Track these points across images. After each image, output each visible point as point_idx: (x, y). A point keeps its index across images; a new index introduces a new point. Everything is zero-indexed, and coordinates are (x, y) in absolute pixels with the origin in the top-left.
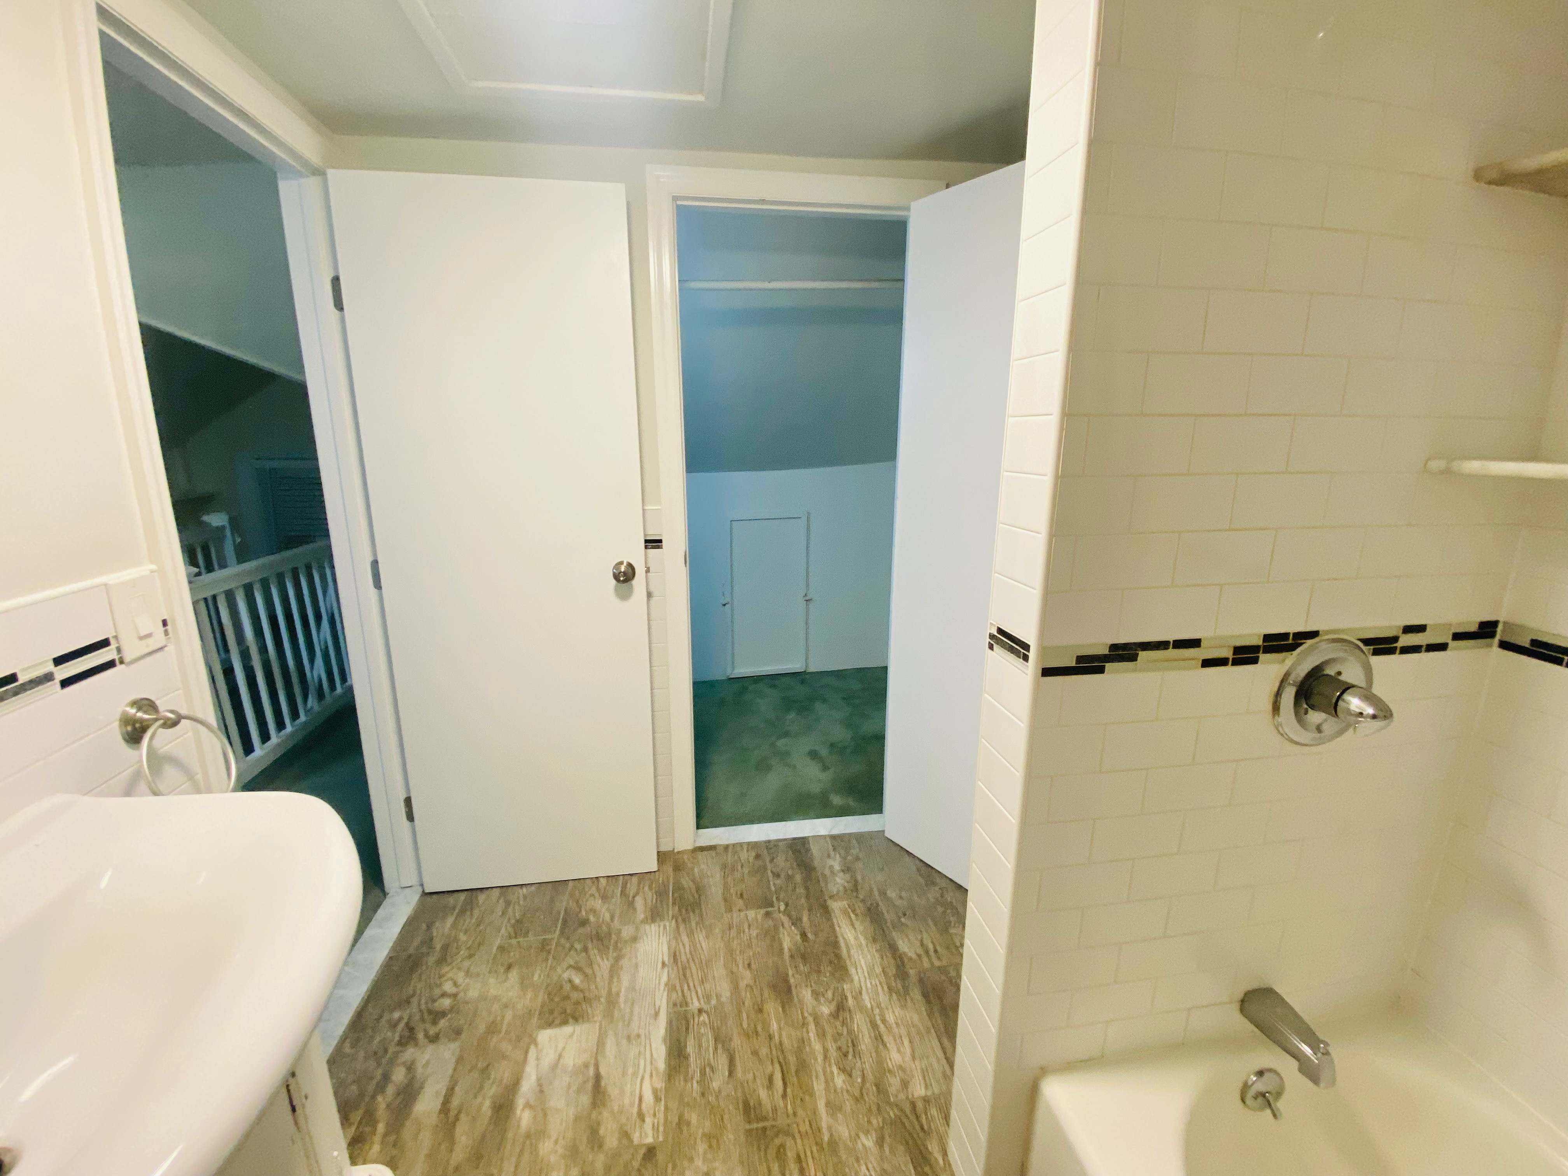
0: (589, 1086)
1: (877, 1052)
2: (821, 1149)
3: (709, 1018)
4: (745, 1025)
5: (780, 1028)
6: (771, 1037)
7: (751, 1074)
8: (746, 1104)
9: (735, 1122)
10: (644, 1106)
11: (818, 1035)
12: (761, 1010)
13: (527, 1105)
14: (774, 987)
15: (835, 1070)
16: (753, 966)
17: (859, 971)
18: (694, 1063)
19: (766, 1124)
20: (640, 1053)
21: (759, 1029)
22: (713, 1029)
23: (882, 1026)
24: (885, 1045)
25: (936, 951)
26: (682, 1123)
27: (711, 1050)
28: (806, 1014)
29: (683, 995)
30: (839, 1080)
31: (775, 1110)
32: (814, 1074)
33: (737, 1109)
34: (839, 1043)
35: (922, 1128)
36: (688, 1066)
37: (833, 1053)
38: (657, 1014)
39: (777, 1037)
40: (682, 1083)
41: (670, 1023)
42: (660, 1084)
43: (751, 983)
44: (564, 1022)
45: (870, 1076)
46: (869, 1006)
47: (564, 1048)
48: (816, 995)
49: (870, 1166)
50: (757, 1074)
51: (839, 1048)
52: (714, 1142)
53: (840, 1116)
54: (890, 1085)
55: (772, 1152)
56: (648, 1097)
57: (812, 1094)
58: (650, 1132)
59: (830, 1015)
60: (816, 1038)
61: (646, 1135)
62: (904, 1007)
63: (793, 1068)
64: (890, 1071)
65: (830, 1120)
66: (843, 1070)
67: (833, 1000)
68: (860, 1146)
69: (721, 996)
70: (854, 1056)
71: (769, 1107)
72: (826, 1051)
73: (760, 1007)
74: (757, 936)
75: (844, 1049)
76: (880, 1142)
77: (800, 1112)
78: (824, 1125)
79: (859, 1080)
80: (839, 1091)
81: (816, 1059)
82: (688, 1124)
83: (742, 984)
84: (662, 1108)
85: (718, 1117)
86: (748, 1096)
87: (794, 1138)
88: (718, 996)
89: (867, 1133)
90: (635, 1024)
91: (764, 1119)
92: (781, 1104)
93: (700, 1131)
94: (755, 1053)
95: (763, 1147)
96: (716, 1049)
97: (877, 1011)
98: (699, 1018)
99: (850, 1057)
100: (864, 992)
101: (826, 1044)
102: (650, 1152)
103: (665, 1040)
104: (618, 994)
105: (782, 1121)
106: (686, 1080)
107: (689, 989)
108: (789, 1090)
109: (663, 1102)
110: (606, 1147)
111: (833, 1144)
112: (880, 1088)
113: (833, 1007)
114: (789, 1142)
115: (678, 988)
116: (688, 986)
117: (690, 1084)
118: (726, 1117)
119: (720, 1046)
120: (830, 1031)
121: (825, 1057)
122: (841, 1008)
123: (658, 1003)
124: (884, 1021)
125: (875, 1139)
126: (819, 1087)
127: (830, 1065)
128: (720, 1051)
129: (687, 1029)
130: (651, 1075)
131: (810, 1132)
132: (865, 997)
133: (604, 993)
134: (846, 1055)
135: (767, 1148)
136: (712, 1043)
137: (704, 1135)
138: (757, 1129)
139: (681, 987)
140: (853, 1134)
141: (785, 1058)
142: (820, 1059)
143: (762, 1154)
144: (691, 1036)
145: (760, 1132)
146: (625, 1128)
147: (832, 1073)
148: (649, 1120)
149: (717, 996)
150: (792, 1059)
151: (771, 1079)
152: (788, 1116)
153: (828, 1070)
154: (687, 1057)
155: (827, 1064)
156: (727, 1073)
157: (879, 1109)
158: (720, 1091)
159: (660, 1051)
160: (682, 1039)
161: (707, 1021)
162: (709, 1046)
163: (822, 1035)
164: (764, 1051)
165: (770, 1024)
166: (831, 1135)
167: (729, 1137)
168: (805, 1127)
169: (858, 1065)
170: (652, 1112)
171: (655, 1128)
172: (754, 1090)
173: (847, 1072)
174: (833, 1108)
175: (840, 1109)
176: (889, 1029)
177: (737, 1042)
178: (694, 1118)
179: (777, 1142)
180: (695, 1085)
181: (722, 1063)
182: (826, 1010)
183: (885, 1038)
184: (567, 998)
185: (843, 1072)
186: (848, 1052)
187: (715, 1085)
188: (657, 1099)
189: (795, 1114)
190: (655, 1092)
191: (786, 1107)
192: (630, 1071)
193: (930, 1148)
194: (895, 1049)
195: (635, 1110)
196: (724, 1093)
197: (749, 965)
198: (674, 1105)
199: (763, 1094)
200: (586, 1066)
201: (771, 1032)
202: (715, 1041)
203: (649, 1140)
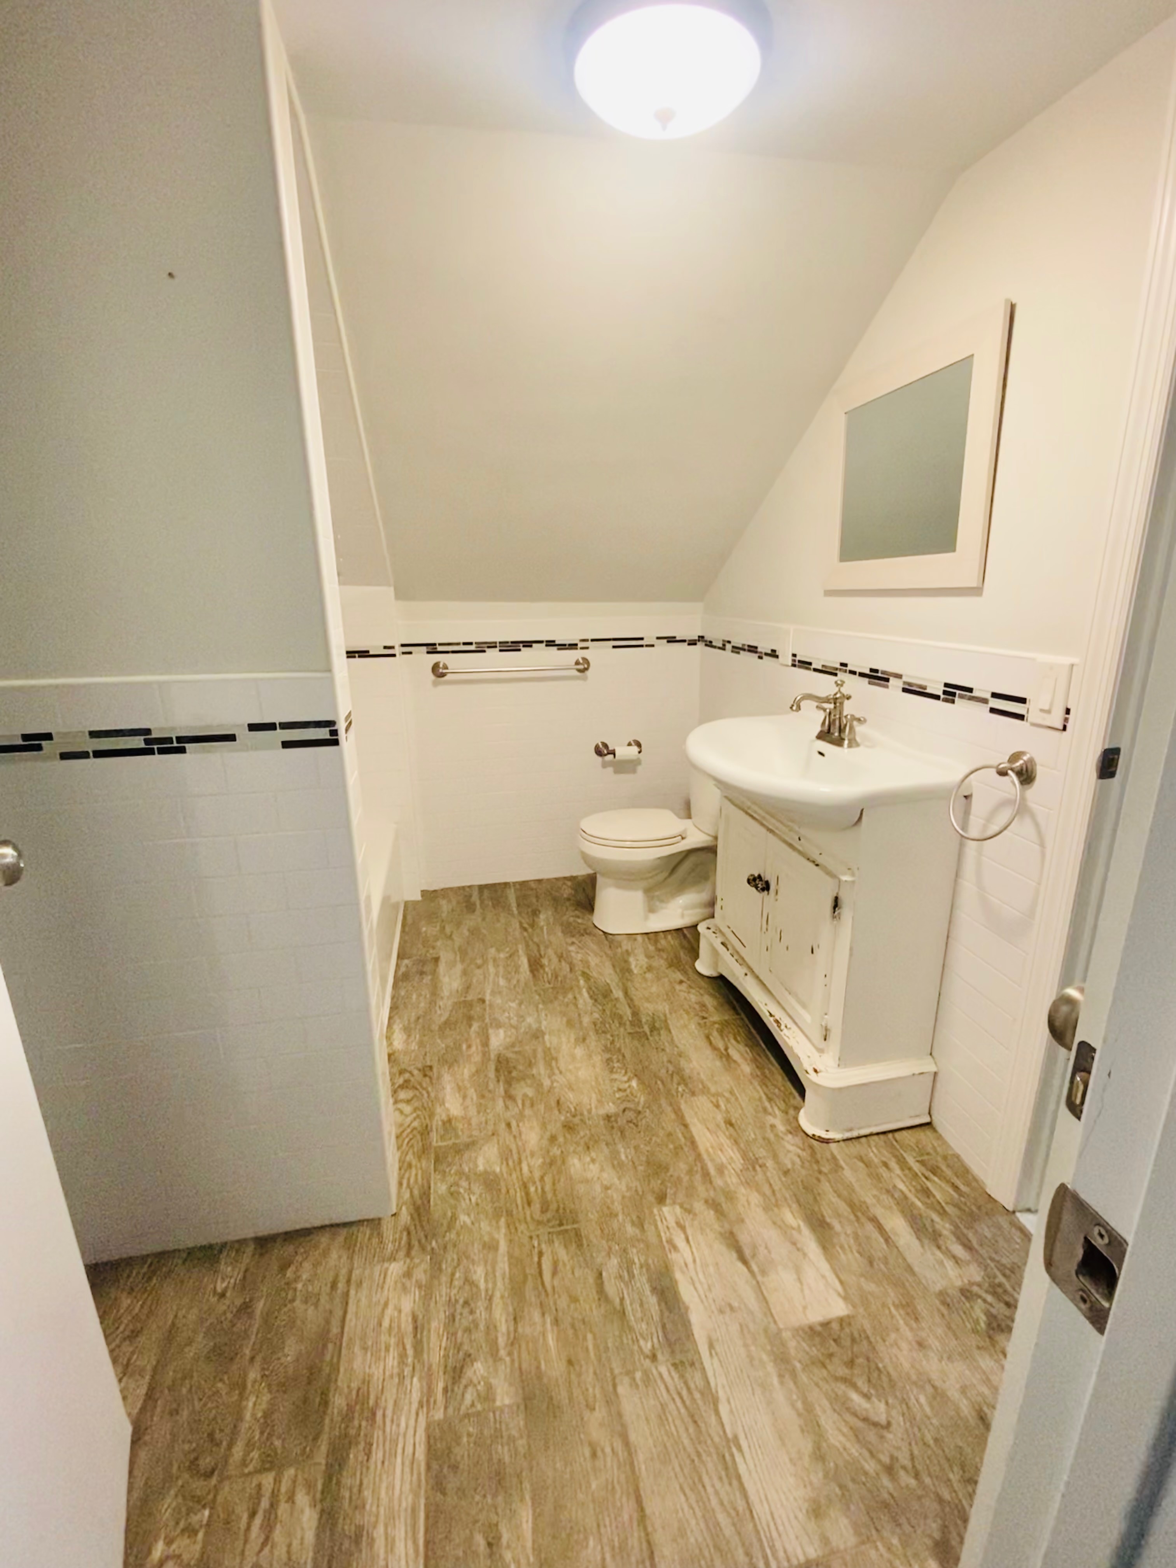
0: (747, 1252)
1: (427, 1310)
2: (509, 1214)
3: (640, 1347)
4: (590, 1336)
5: (544, 1335)
6: (556, 1322)
7: (577, 1275)
8: (580, 1246)
9: (590, 1230)
10: (683, 1236)
11: (495, 1327)
12: (570, 1362)
13: (799, 1229)
14: (553, 1409)
15: (482, 1285)
16: (587, 1452)
17: (409, 1450)
18: (642, 1282)
19: (559, 1229)
20: (710, 1289)
21: (570, 1332)
22: (631, 1329)
23: (409, 1347)
24: (415, 1319)
25: (253, 1514)
26: (640, 1224)
27: (627, 1301)
28: (508, 1359)
29: (686, 1383)
30: (479, 1274)
31: (551, 1242)
32: (507, 1281)
33: (587, 1239)
34: (471, 1318)
35: (409, 1233)
36: (650, 1280)
37: (480, 1306)
38: (711, 1346)
39: (548, 1320)
40: (650, 1261)
41: (690, 1335)
42: (673, 1256)
43: (587, 1414)
44: (826, 1325)
45: (444, 1279)
46: (415, 1380)
47: (802, 1291)
48: (488, 1396)
49: (467, 1201)
50: (570, 1276)
51: (472, 1312)
52: (606, 1211)
53: (486, 1238)
54: (425, 1272)
55: (554, 1206)
56: (680, 1242)
57: (511, 1256)
58: (667, 1214)
59: (475, 1360)
60: (498, 1324)
61: (669, 1213)
62: (367, 1381)
63: (530, 1284)
64: (420, 1287)
65: (496, 1236)
66: (473, 1284)
67: (466, 1387)
68: (472, 1216)
69: (631, 1385)
70: (457, 1301)
71: (557, 1244)
72: (489, 1308)
73: (572, 1368)
74: (586, 1538)
75: (466, 1311)
76: (454, 1218)
77: (525, 1240)
78: (503, 1230)
79: (457, 1275)
80: (482, 1263)
81: (502, 1297)
82: (633, 1223)
83: (600, 1413)
84: (663, 1234)
85: (606, 1231)
86: (579, 1253)
87: (532, 1218)
88: (634, 1383)
89: (464, 1226)
90: (734, 1328)
91: (559, 1233)
92: (543, 1246)
93: (620, 1217)
94: (574, 1299)
95: (561, 1211)
96: (622, 1300)
97: (407, 1371)
98: (653, 1346)
99: (461, 1301)
100: (415, 1406)
101: (487, 1316)
102: (661, 1199)
103: (687, 1309)
104: (781, 1376)
105: (543, 1231)
106: (648, 1265)
107: (679, 1394)
108: (536, 1259)
109: (664, 1239)
110: (702, 1202)
111: (497, 1215)
112: (436, 1268)
113: (469, 1373)
114: (537, 1215)
115: (697, 1396)
116: (681, 1398)
117: (643, 1261)
118: (598, 1232)
119: (618, 1307)
120: (479, 1335)
121: (490, 1299)
122: (456, 1373)
123: (715, 1360)
124: (403, 1356)
125: (458, 1222)
126: (503, 1266)
127: (487, 1290)
128: (617, 1301)
129: (664, 1327)
130: (686, 1265)
131: (517, 1225)
132: (416, 1396)
133: (803, 1378)
134: (466, 1303)
135: (557, 1210)
136: (629, 1308)
137: (616, 1215)
138: (567, 1224)
139: (693, 1400)
140: (477, 1225)
141: (539, 1296)
142: (497, 1299)
143: (562, 1206)
144: (656, 1318)
145: (565, 1222)
146: (691, 1216)
147: (486, 1281)
148: (672, 1224)
149: (637, 1386)
150: (530, 1294)
151: (555, 1273)
152: (538, 1236)
153: (490, 1285)
154: (654, 1290)
155: (490, 1293)
156: (604, 1274)
157: (445, 1248)
158: (609, 1255)
159: (686, 1292)
160: (666, 1314)
161: (642, 1342)
162: (631, 1304)
163: (491, 1327)
164: (563, 1302)
165: (557, 1341)
166: (497, 1222)
167: (593, 1216)
168: (522, 1227)
169: (454, 1291)
170: (671, 1230)
171: (663, 1218)
172: (572, 1258)
173: (468, 1281)
174: (491, 1247)
175: (485, 1245)
176: (401, 1344)
177: (596, 1313)
178: (630, 1230)
179: (549, 1215)
180: (636, 1260)
181: (611, 1288)
182: (478, 1369)
183: (410, 1328)
184: (851, 1364)
185: (473, 1282)
186: (463, 1307)
187: (614, 1261)
188: (670, 1242)
189: (531, 1238)
190: (675, 1248)
191: (539, 1244)
192: (711, 1269)
193: (409, 1218)
194: (403, 1315)
195: (689, 1231)
196: (603, 1254)
197: (594, 1455)
198: (652, 1239)
199: (562, 1254)
200: (764, 1272)
201: (555, 1328)
202: (624, 1313)
203: (665, 1209)
